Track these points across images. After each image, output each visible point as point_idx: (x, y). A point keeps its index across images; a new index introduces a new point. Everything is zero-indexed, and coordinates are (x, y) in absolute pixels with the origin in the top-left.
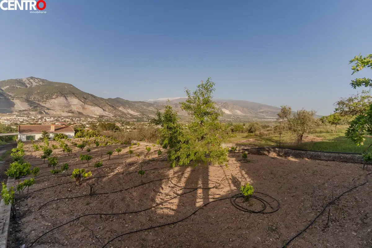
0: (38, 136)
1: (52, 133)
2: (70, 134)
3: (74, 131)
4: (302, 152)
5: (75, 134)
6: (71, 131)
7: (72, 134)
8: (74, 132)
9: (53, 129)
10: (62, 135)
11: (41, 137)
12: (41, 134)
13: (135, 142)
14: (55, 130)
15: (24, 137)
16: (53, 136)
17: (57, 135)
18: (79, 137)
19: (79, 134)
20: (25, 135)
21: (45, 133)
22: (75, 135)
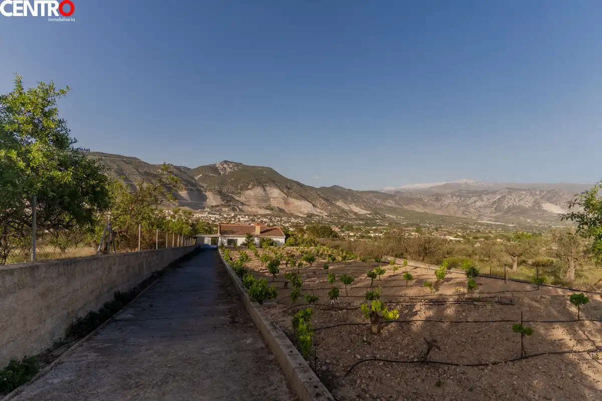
0: (241, 240)
1: (257, 236)
2: (279, 239)
3: (284, 235)
5: (286, 239)
6: (280, 235)
7: (282, 240)
8: (285, 237)
9: (258, 230)
10: (270, 240)
11: (244, 241)
12: (244, 238)
13: (390, 258)
14: (261, 233)
15: (225, 241)
16: (258, 241)
17: (264, 240)
18: (292, 245)
19: (291, 240)
20: (227, 238)
21: (250, 237)
22: (285, 242)
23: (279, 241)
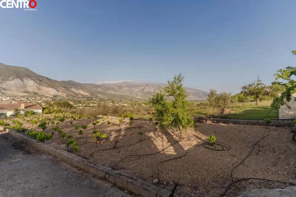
0: (10, 113)
1: (22, 110)
2: (38, 111)
3: (41, 108)
4: (228, 120)
5: (43, 110)
6: (39, 108)
7: (40, 111)
8: (42, 109)
9: (23, 106)
10: (32, 111)
12: (13, 112)
14: (25, 108)
16: (23, 113)
17: (28, 112)
18: (47, 113)
19: (46, 111)
21: (17, 110)
22: (43, 112)
23: (38, 112)
